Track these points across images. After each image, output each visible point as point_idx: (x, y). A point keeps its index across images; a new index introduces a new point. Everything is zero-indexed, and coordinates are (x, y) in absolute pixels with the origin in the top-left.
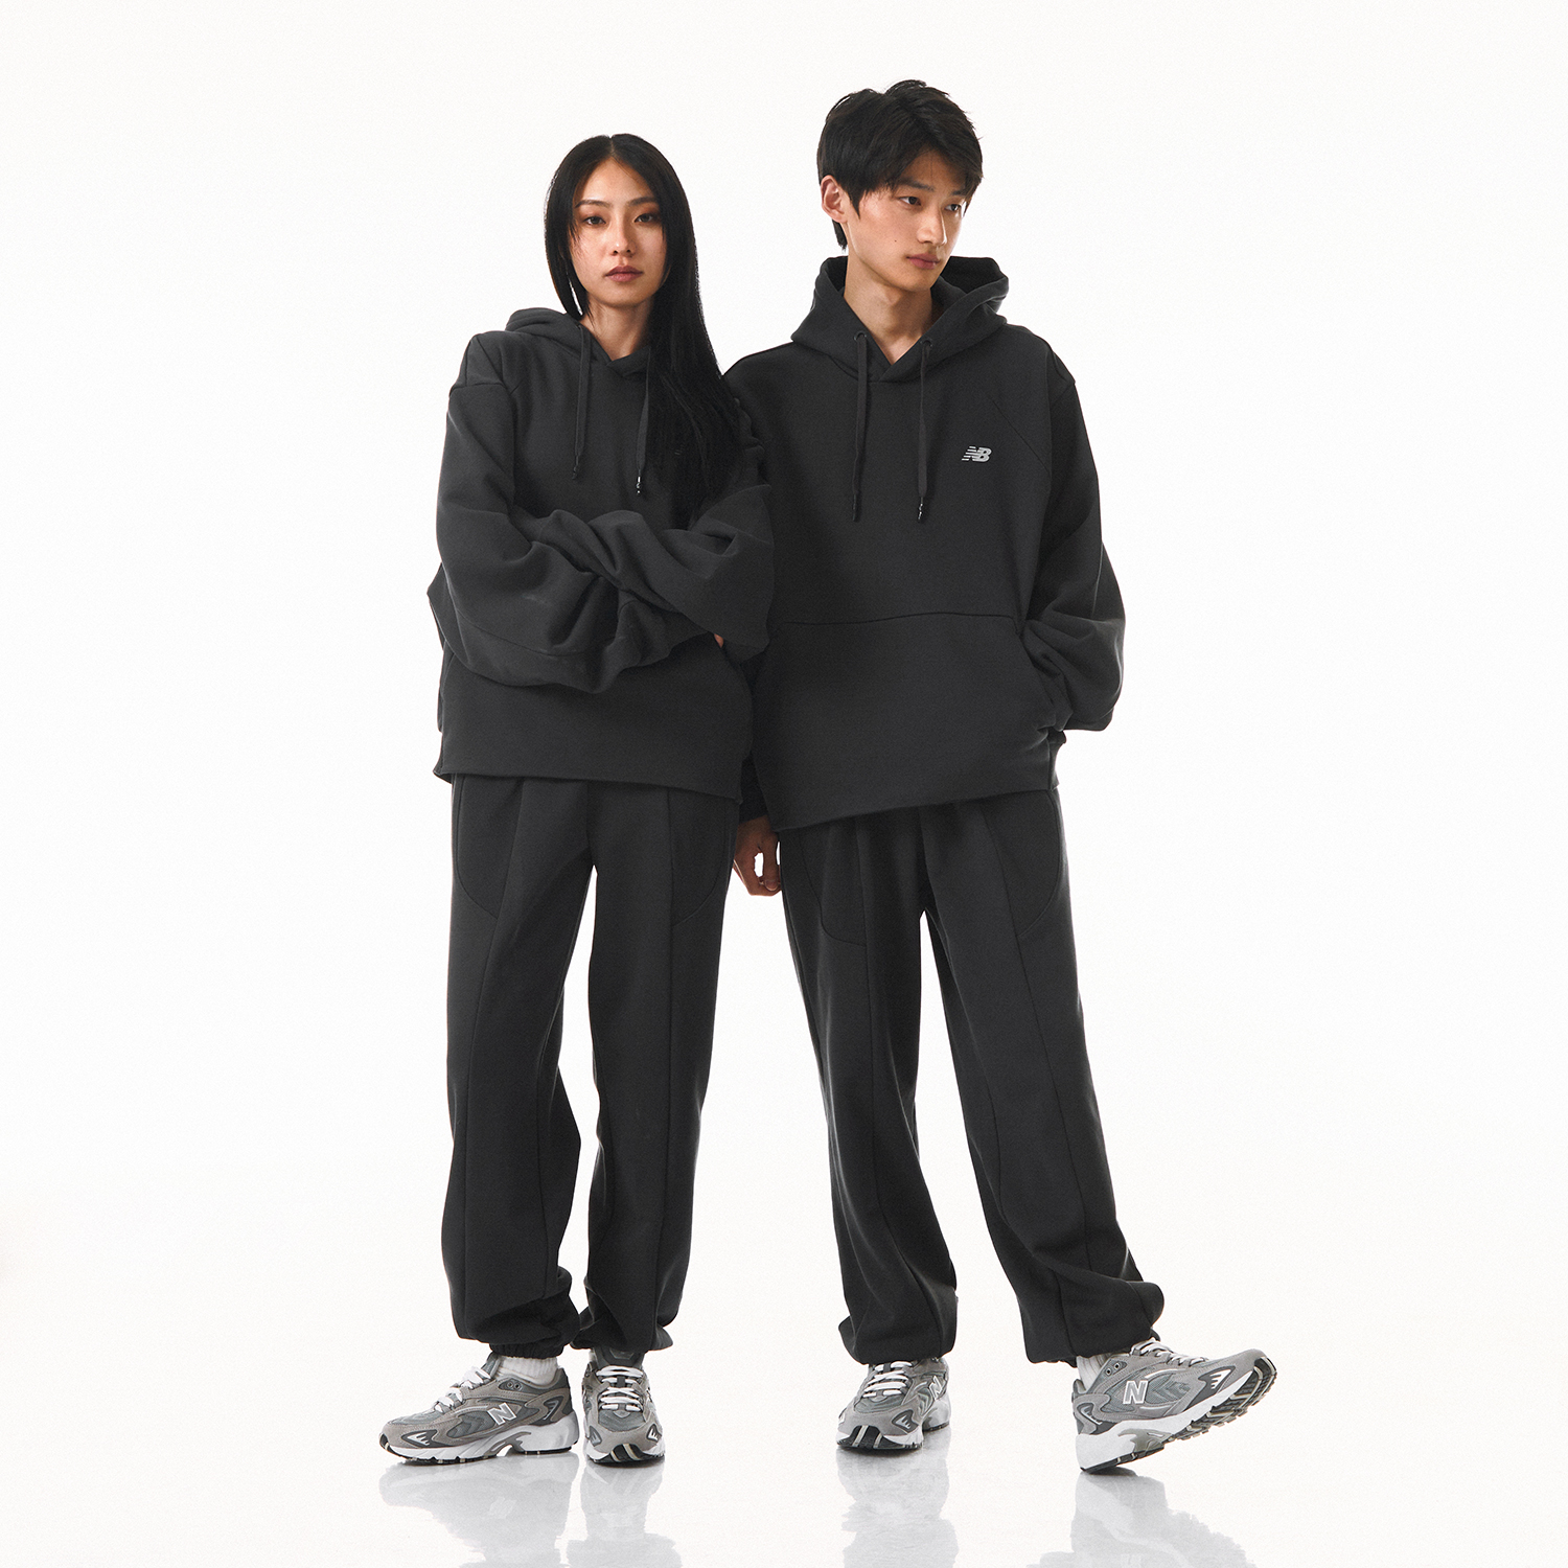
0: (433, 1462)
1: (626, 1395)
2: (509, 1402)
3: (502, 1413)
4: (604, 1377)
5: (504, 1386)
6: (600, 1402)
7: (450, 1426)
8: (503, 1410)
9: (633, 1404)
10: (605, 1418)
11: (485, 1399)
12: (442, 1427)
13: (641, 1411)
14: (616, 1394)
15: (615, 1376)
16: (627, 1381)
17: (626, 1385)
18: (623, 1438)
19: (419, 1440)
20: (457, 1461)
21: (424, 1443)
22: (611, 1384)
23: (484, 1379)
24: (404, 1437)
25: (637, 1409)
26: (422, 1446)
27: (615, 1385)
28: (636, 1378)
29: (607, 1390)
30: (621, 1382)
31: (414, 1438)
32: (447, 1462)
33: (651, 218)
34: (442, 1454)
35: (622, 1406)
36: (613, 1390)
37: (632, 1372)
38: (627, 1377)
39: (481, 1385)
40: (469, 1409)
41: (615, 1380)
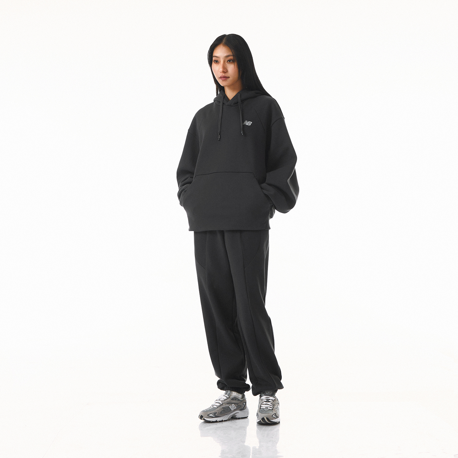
0: (216, 422)
1: (268, 405)
2: (234, 404)
3: (232, 407)
4: (263, 399)
5: (232, 399)
6: (261, 406)
7: (220, 411)
8: (233, 406)
9: (270, 407)
10: (261, 410)
11: (227, 403)
12: (218, 411)
13: (272, 409)
14: (266, 404)
15: (266, 399)
16: (269, 400)
17: (269, 402)
18: (264, 415)
19: (212, 416)
20: (222, 421)
21: (214, 416)
22: (265, 401)
23: (227, 397)
24: (208, 415)
25: (271, 409)
26: (213, 417)
27: (266, 402)
28: (272, 400)
29: (263, 403)
30: (268, 401)
31: (211, 415)
32: (220, 421)
33: (231, 61)
34: (218, 419)
35: (267, 408)
36: (265, 403)
37: (271, 398)
38: (270, 399)
39: (226, 399)
40: (225, 406)
41: (266, 400)
